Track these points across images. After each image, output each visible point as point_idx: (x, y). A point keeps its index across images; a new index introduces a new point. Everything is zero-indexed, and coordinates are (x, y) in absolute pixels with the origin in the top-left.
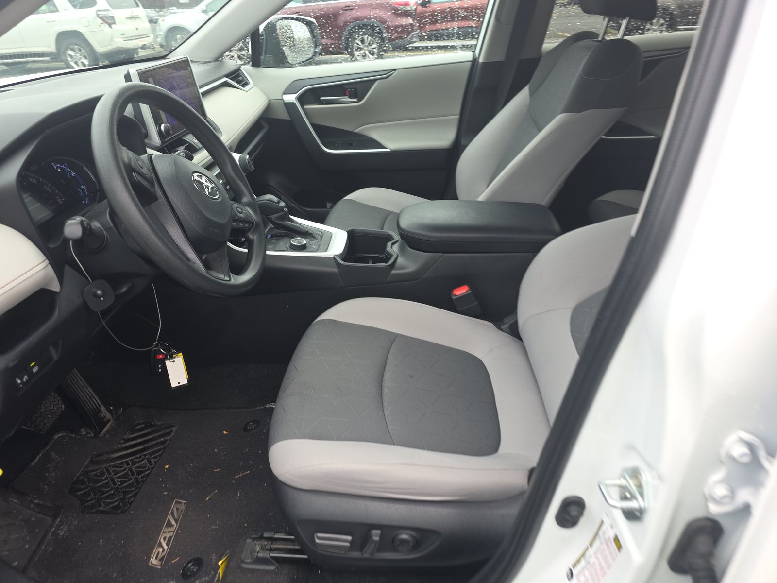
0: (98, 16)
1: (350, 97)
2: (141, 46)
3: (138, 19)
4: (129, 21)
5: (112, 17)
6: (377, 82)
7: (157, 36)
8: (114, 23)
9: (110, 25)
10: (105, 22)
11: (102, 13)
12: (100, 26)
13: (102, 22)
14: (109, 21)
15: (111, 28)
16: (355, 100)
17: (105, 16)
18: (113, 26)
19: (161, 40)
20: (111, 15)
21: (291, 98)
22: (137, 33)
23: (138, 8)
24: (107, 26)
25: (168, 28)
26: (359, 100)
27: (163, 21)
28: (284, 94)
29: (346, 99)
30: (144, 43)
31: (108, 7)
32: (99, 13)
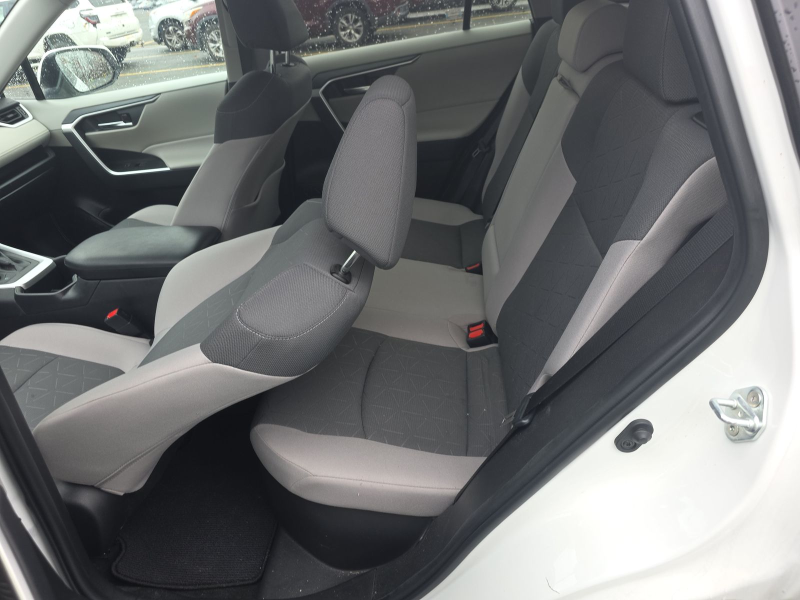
0: (81, 16)
1: (125, 122)
2: (129, 43)
3: (124, 16)
4: (114, 18)
5: (96, 17)
6: (146, 106)
7: (150, 30)
8: (99, 22)
9: (94, 25)
10: (89, 21)
11: (85, 13)
12: (85, 26)
13: (86, 22)
14: (94, 21)
15: (96, 27)
16: (131, 124)
17: (89, 17)
18: (97, 25)
19: (154, 33)
20: (94, 14)
21: (69, 127)
22: (124, 30)
23: (124, 3)
24: (91, 25)
25: (160, 21)
26: (134, 124)
27: (154, 13)
28: (63, 124)
29: (122, 124)
30: (132, 40)
31: (91, 7)
32: (82, 13)
